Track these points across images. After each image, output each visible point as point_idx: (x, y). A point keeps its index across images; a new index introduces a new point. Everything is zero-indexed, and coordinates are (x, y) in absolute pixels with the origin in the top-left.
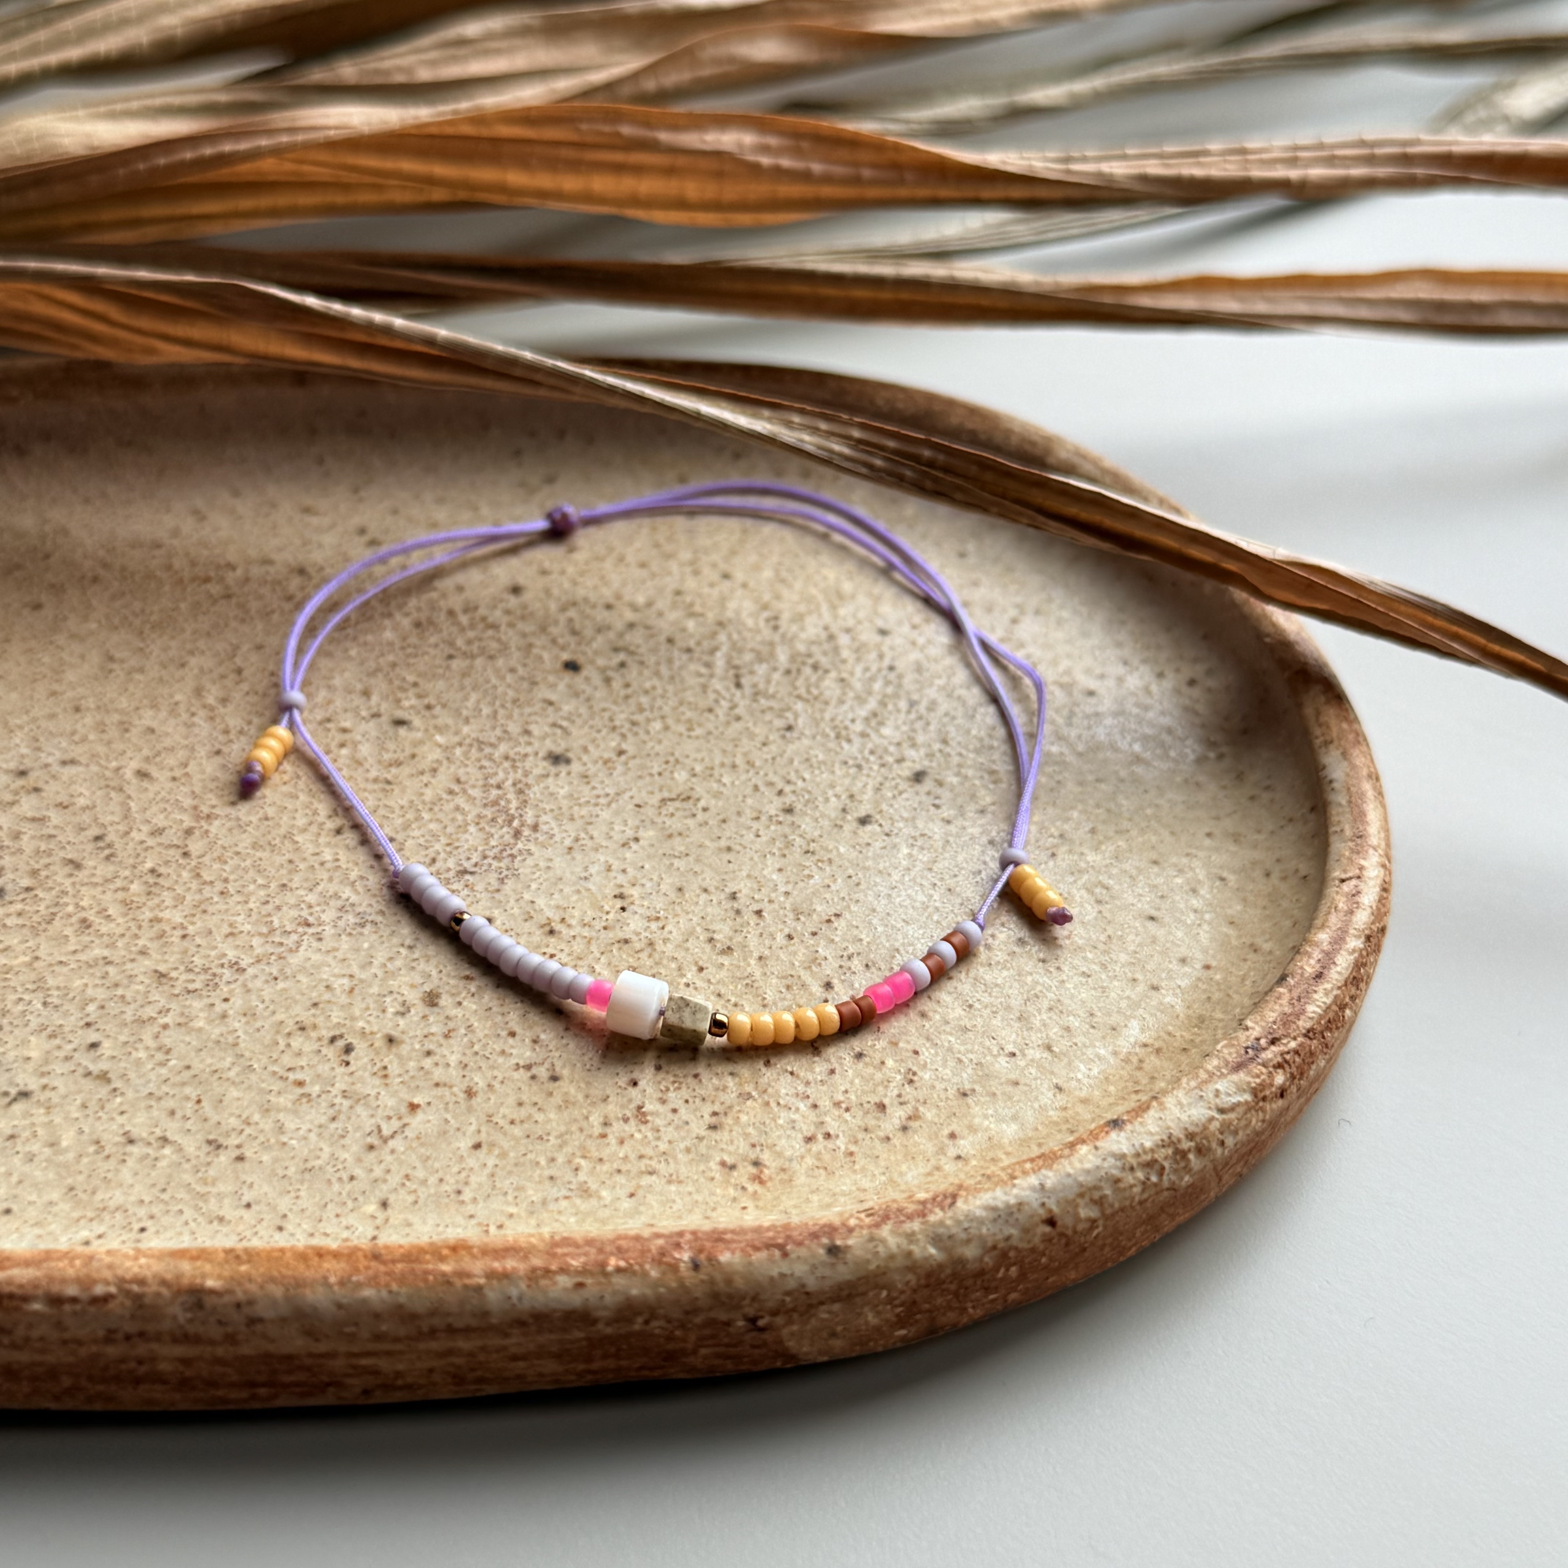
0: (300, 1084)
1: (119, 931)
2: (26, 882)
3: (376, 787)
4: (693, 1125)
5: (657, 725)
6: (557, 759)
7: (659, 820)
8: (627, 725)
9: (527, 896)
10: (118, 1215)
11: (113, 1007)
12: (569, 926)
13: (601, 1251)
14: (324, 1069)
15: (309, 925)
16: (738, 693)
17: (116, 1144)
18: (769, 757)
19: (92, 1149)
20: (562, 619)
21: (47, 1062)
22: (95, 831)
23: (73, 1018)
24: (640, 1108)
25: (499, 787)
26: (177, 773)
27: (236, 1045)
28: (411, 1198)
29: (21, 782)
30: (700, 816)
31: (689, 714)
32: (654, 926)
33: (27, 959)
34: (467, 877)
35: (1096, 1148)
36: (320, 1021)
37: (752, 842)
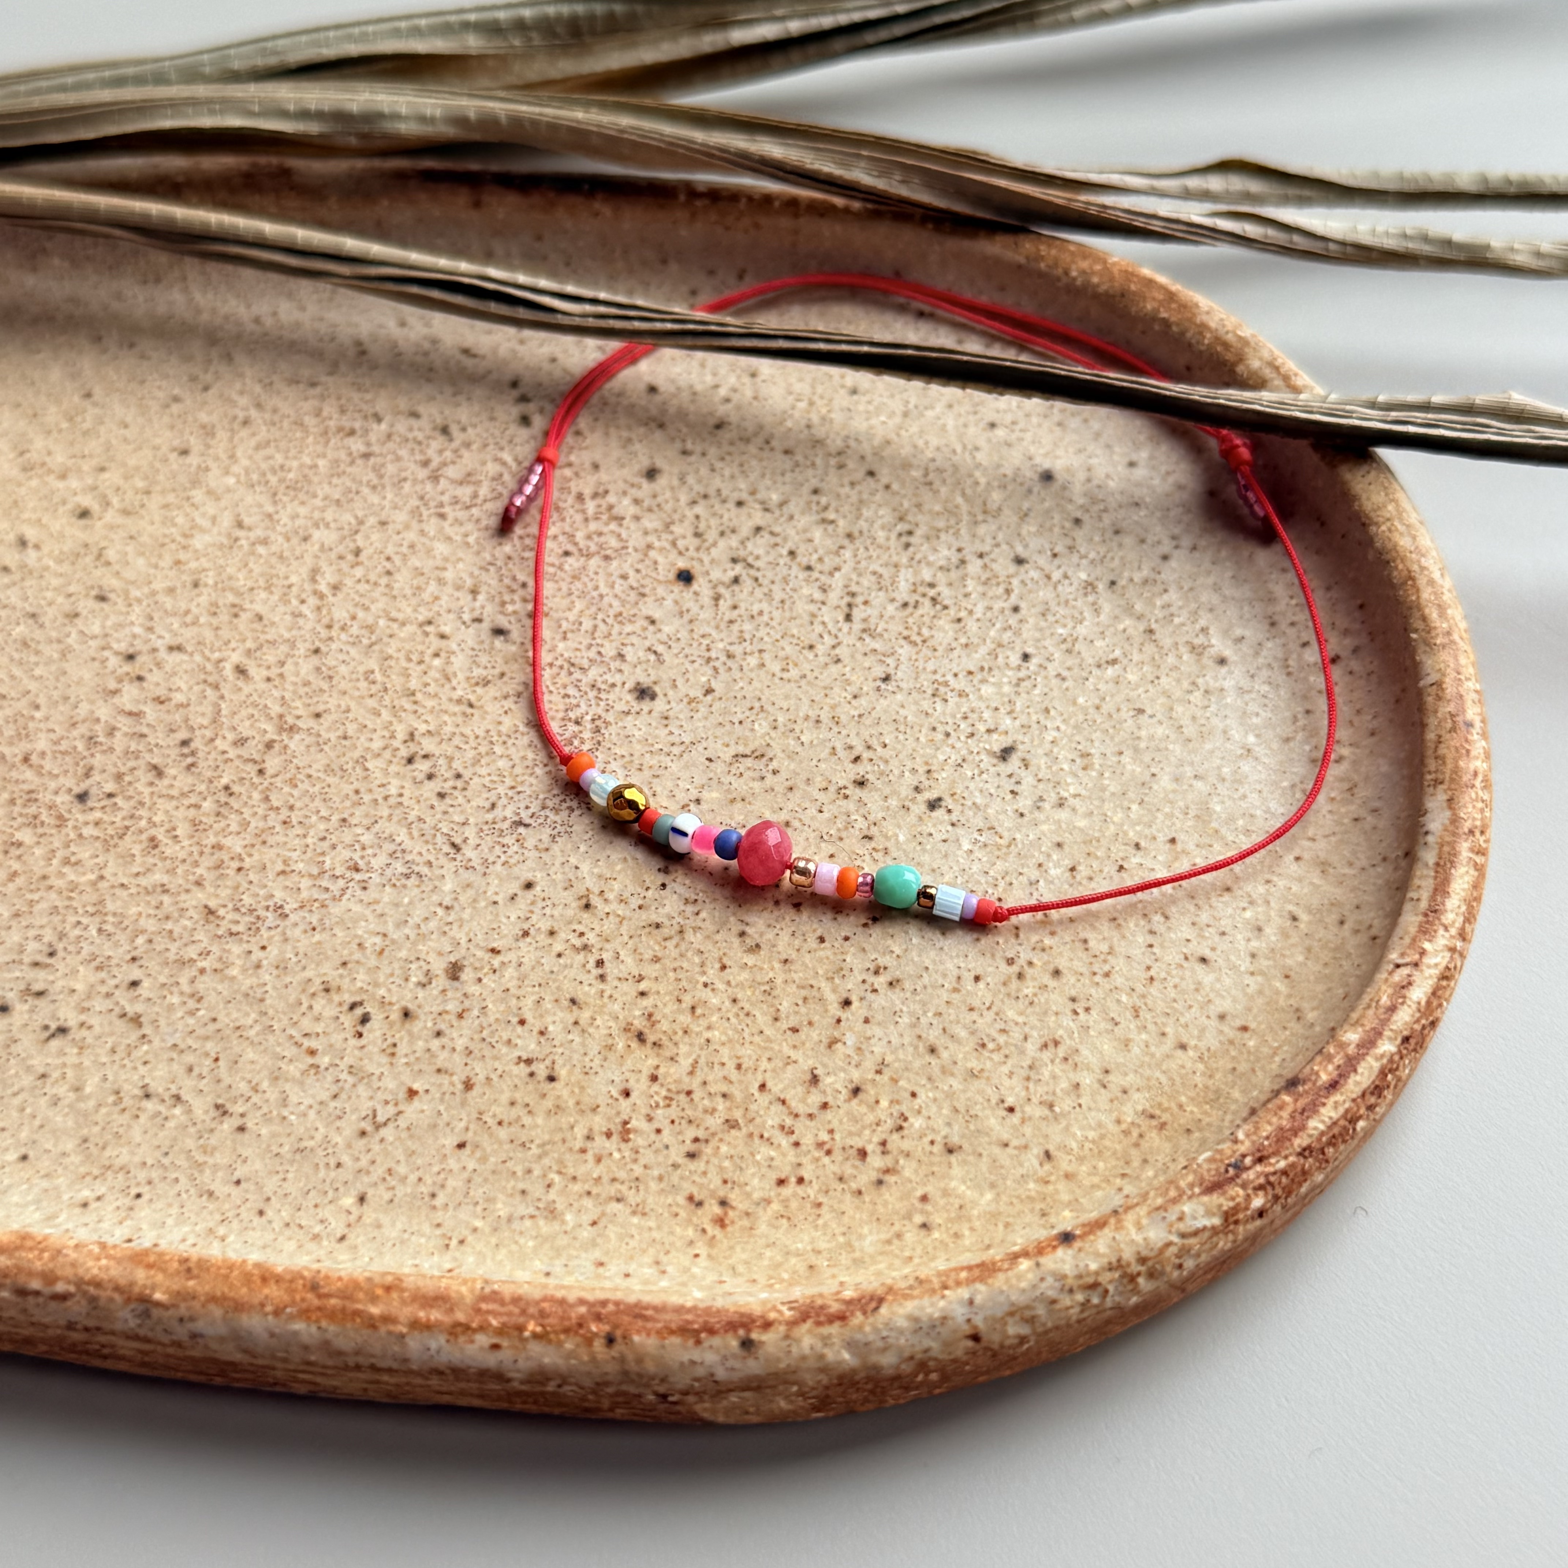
0: (312, 1052)
1: (182, 855)
2: (110, 787)
3: (457, 709)
4: (673, 1151)
5: (753, 661)
6: (643, 693)
7: (726, 780)
8: (723, 658)
9: (573, 861)
10: (121, 1176)
11: (160, 943)
12: (606, 901)
13: (523, 1312)
14: (337, 1038)
15: (357, 870)
16: (846, 627)
17: (134, 1097)
18: (856, 713)
19: (111, 1099)
20: (690, 514)
21: (89, 997)
22: (183, 735)
23: (121, 950)
24: (626, 1123)
25: (577, 723)
26: (274, 672)
27: (262, 1000)
28: (387, 1196)
29: (127, 668)
30: (770, 779)
31: (789, 650)
33: (92, 877)
34: (521, 830)
35: (1038, 1265)
36: (345, 983)
37: (813, 818)
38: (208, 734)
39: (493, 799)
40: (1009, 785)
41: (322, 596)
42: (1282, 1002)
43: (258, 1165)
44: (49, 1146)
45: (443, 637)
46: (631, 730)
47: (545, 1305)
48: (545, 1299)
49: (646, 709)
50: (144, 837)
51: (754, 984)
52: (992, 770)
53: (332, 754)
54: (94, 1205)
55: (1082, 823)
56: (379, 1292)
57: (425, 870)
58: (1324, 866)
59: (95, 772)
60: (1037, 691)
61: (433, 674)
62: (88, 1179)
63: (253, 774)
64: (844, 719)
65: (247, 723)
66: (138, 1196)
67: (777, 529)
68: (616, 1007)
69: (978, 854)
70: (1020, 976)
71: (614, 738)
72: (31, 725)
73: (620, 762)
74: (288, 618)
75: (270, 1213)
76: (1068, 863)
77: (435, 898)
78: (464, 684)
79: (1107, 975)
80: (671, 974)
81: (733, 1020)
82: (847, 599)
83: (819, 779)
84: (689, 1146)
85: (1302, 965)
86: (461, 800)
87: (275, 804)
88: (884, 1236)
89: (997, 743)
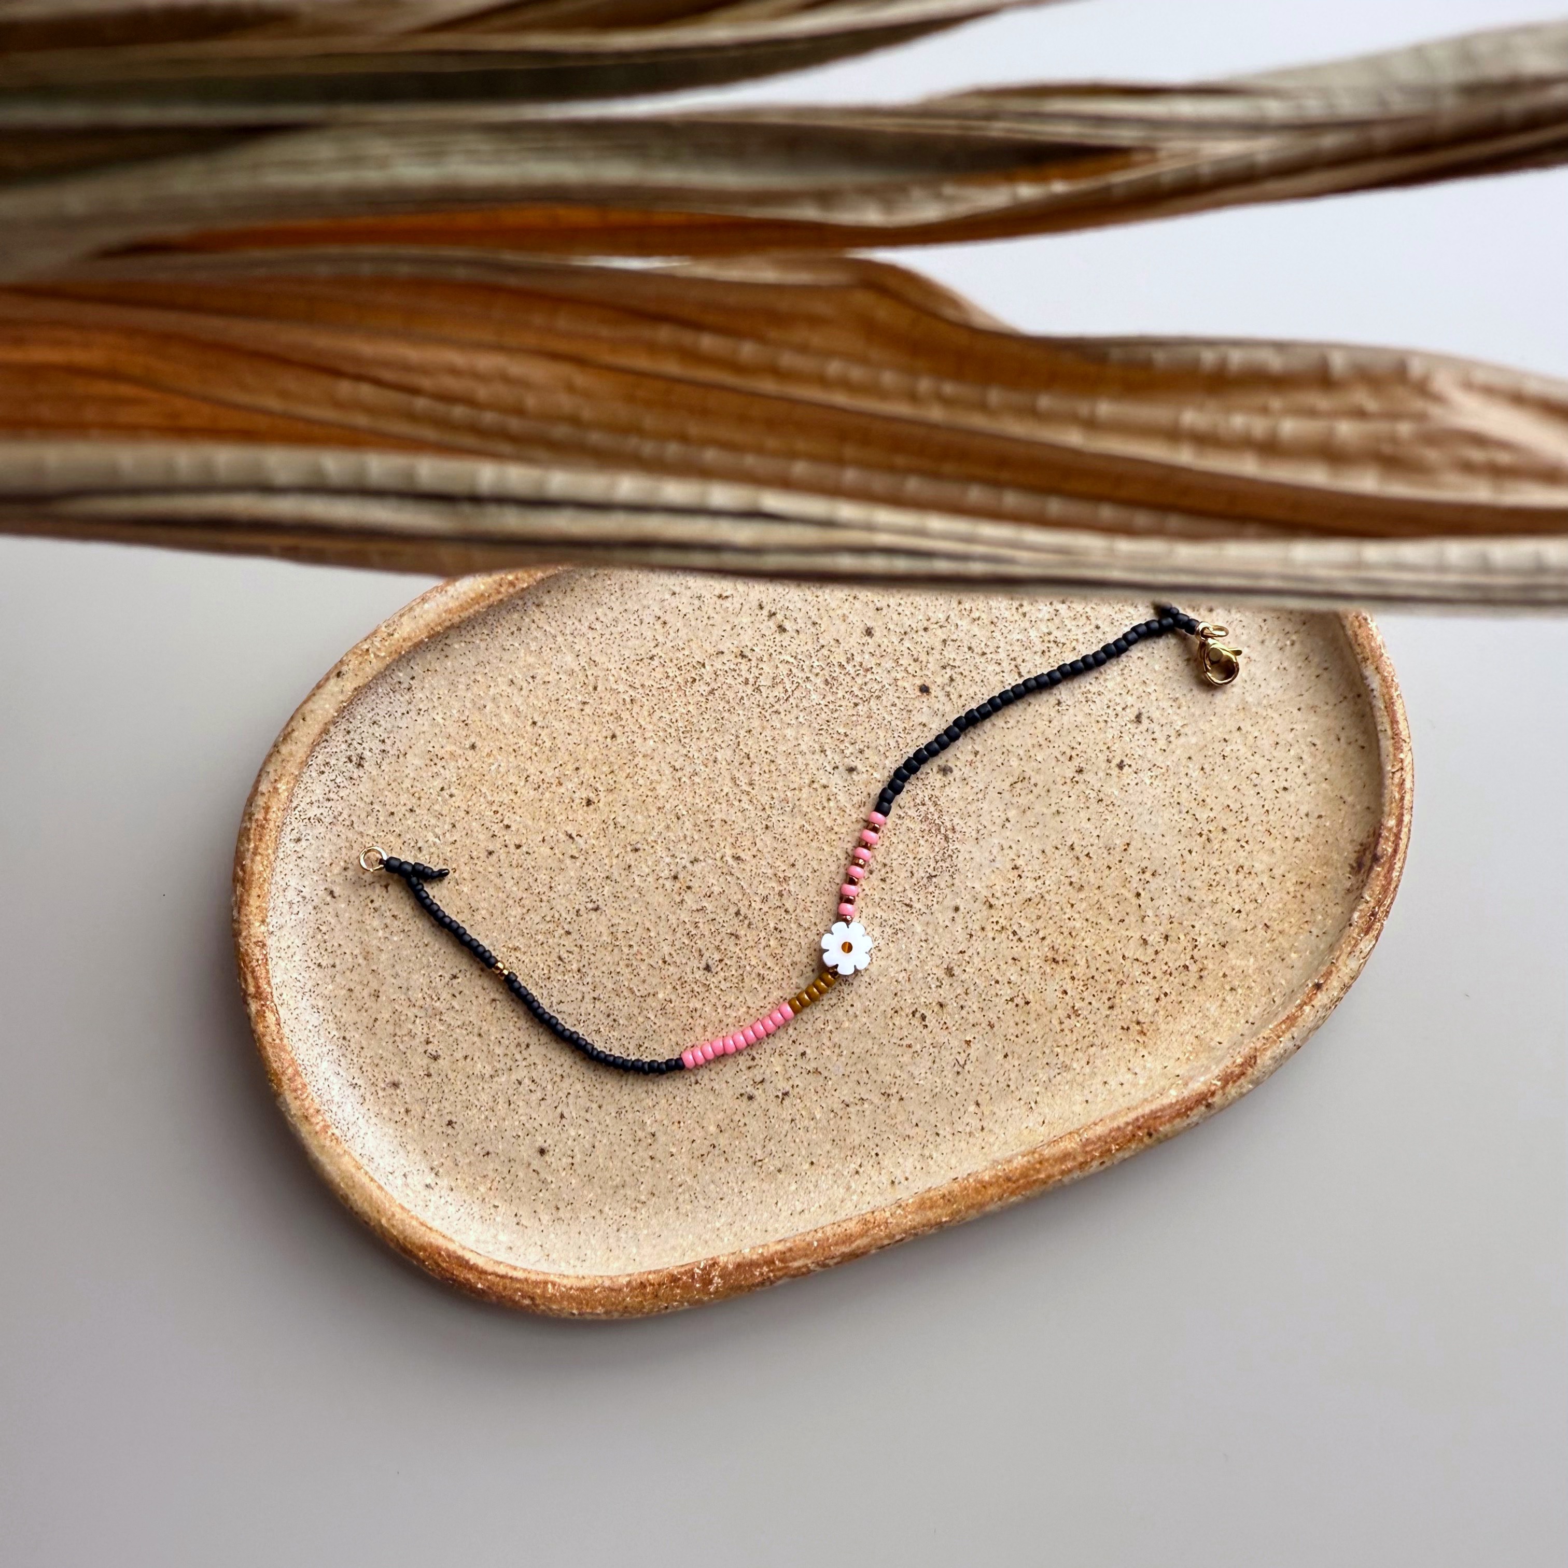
38: (747, 903)
39: (910, 869)
40: (1150, 737)
41: (748, 793)
42: (1332, 795)
43: (921, 1112)
44: (819, 1152)
45: (825, 787)
46: (952, 796)
47: (1113, 1134)
48: (1111, 1131)
49: (952, 780)
50: (754, 975)
51: (1091, 907)
52: (1137, 731)
53: (816, 884)
54: (861, 1170)
55: (1193, 740)
56: (1038, 1166)
57: (902, 926)
58: (1314, 709)
59: (704, 951)
60: (1133, 673)
61: (833, 811)
62: (849, 1158)
63: (784, 914)
64: (1051, 738)
65: (761, 886)
66: (877, 1155)
67: (954, 637)
68: (1035, 951)
69: (1155, 783)
70: (1209, 840)
71: (947, 804)
72: (652, 942)
73: (958, 816)
74: (739, 814)
75: (941, 1132)
76: (1198, 766)
77: (917, 938)
78: (853, 810)
79: (1247, 819)
80: (1051, 922)
81: (1092, 930)
82: (1013, 663)
83: (1059, 779)
84: (1108, 1004)
85: (1329, 770)
86: (894, 878)
87: (806, 926)
88: (1219, 1003)
89: (1131, 714)
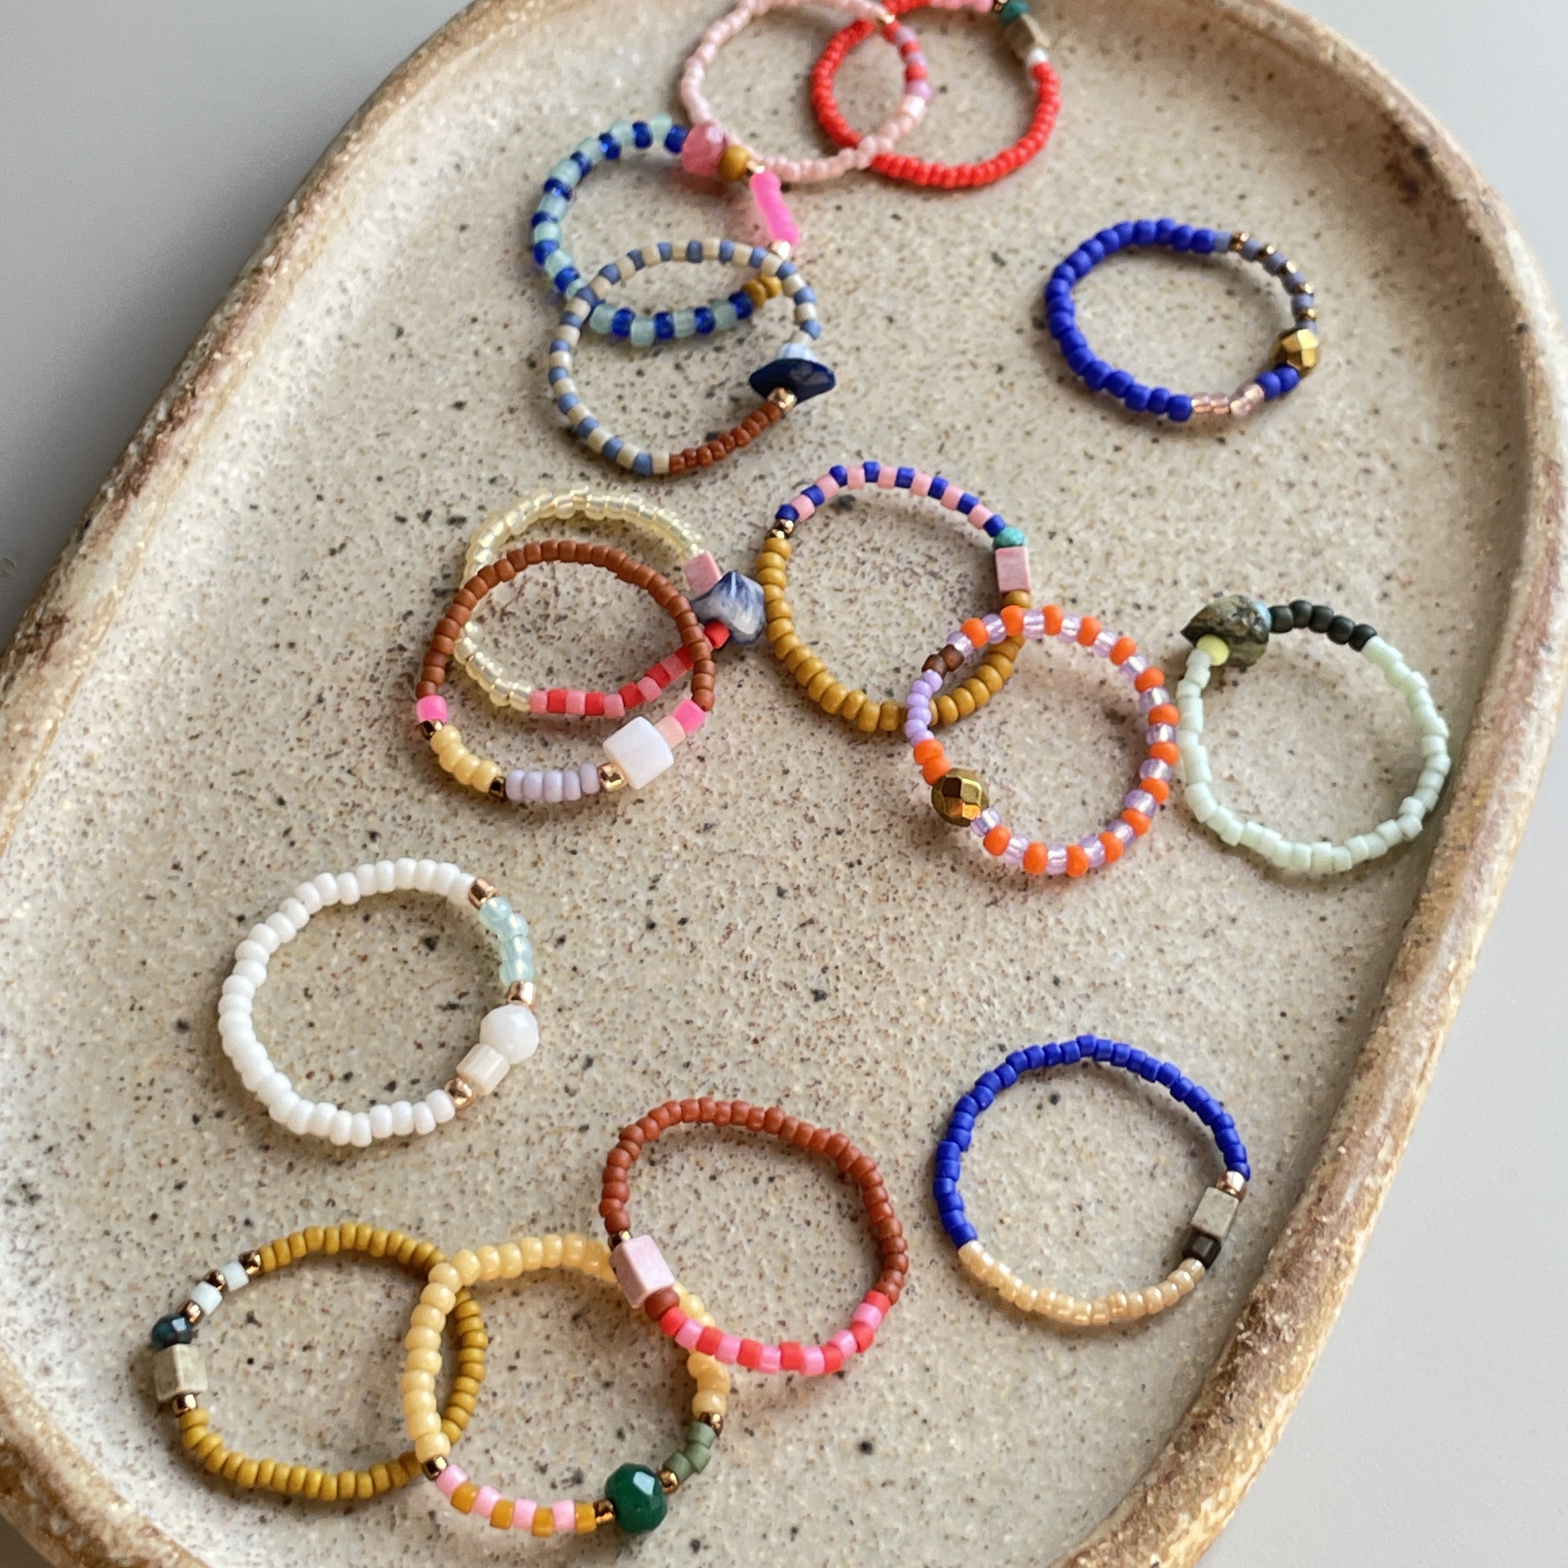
1: (921, 915)
2: (813, 970)
6: (844, 505)
12: (1072, 586)
17: (1179, 1003)
19: (1176, 1022)
22: (769, 895)
29: (664, 933)
32: (1098, 526)
59: (789, 979)
63: (840, 838)
72: (709, 1031)
80: (1161, 557)
83: (986, 398)
85: (1263, 138)
89: (985, 263)
